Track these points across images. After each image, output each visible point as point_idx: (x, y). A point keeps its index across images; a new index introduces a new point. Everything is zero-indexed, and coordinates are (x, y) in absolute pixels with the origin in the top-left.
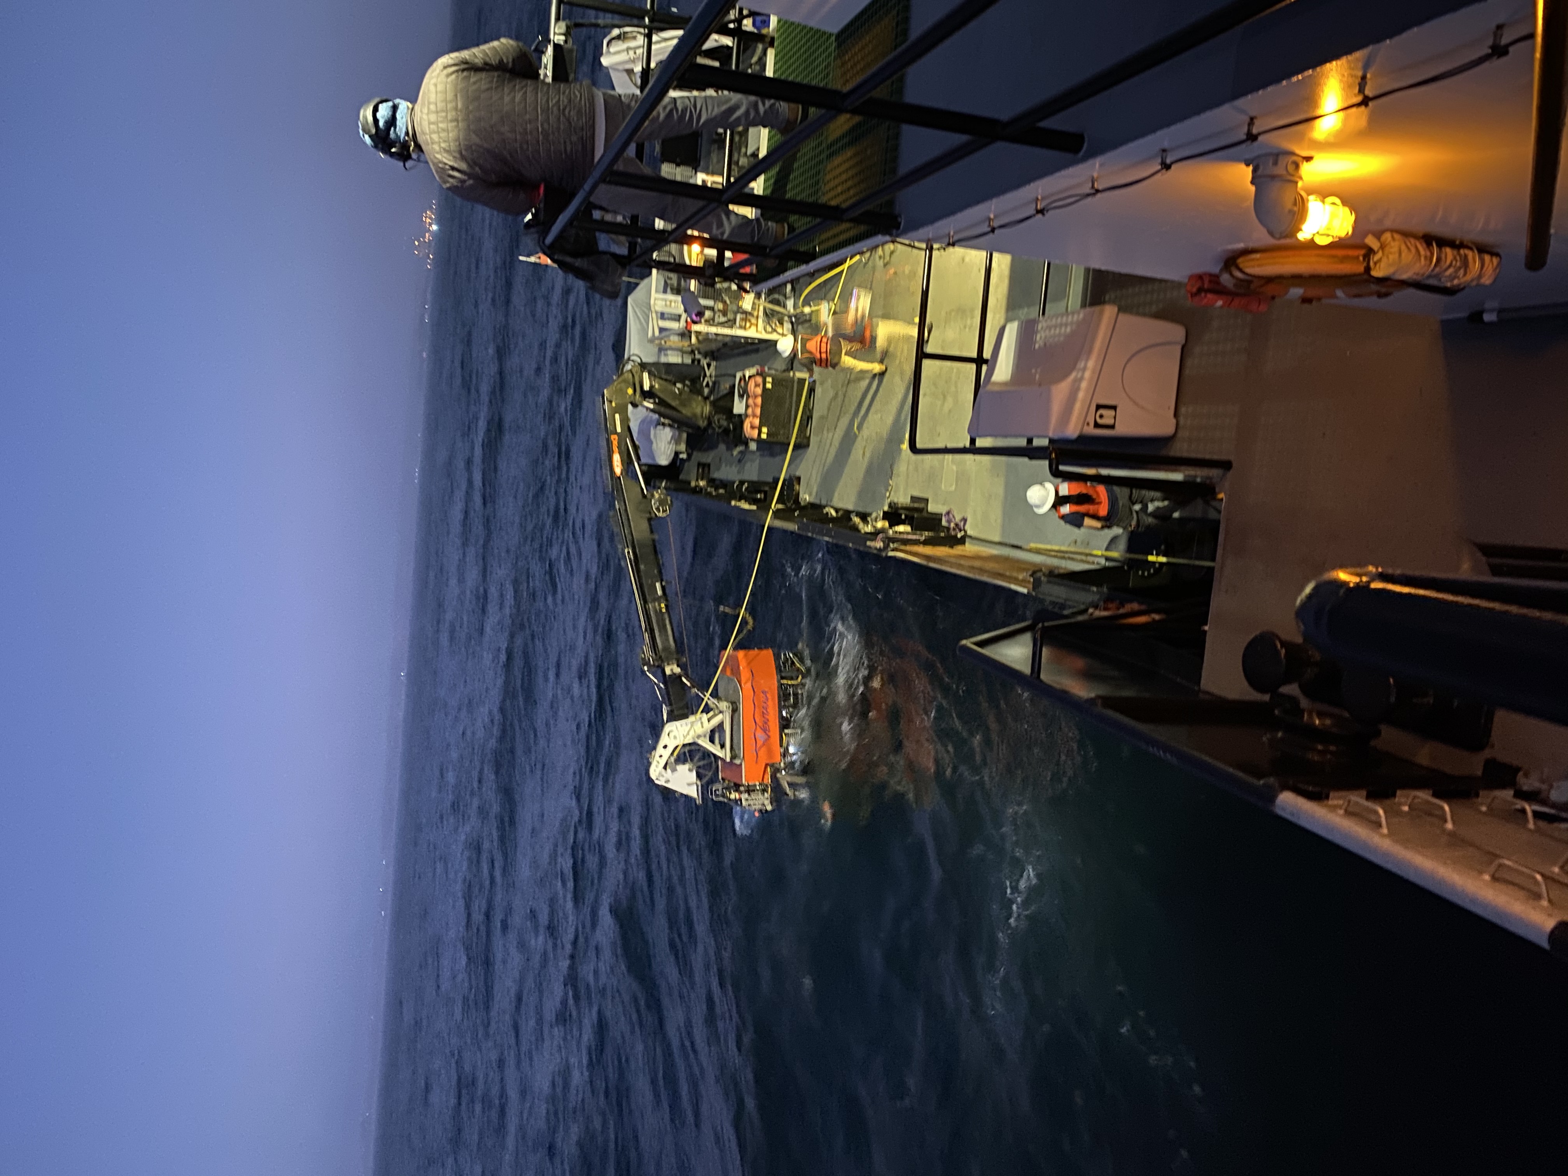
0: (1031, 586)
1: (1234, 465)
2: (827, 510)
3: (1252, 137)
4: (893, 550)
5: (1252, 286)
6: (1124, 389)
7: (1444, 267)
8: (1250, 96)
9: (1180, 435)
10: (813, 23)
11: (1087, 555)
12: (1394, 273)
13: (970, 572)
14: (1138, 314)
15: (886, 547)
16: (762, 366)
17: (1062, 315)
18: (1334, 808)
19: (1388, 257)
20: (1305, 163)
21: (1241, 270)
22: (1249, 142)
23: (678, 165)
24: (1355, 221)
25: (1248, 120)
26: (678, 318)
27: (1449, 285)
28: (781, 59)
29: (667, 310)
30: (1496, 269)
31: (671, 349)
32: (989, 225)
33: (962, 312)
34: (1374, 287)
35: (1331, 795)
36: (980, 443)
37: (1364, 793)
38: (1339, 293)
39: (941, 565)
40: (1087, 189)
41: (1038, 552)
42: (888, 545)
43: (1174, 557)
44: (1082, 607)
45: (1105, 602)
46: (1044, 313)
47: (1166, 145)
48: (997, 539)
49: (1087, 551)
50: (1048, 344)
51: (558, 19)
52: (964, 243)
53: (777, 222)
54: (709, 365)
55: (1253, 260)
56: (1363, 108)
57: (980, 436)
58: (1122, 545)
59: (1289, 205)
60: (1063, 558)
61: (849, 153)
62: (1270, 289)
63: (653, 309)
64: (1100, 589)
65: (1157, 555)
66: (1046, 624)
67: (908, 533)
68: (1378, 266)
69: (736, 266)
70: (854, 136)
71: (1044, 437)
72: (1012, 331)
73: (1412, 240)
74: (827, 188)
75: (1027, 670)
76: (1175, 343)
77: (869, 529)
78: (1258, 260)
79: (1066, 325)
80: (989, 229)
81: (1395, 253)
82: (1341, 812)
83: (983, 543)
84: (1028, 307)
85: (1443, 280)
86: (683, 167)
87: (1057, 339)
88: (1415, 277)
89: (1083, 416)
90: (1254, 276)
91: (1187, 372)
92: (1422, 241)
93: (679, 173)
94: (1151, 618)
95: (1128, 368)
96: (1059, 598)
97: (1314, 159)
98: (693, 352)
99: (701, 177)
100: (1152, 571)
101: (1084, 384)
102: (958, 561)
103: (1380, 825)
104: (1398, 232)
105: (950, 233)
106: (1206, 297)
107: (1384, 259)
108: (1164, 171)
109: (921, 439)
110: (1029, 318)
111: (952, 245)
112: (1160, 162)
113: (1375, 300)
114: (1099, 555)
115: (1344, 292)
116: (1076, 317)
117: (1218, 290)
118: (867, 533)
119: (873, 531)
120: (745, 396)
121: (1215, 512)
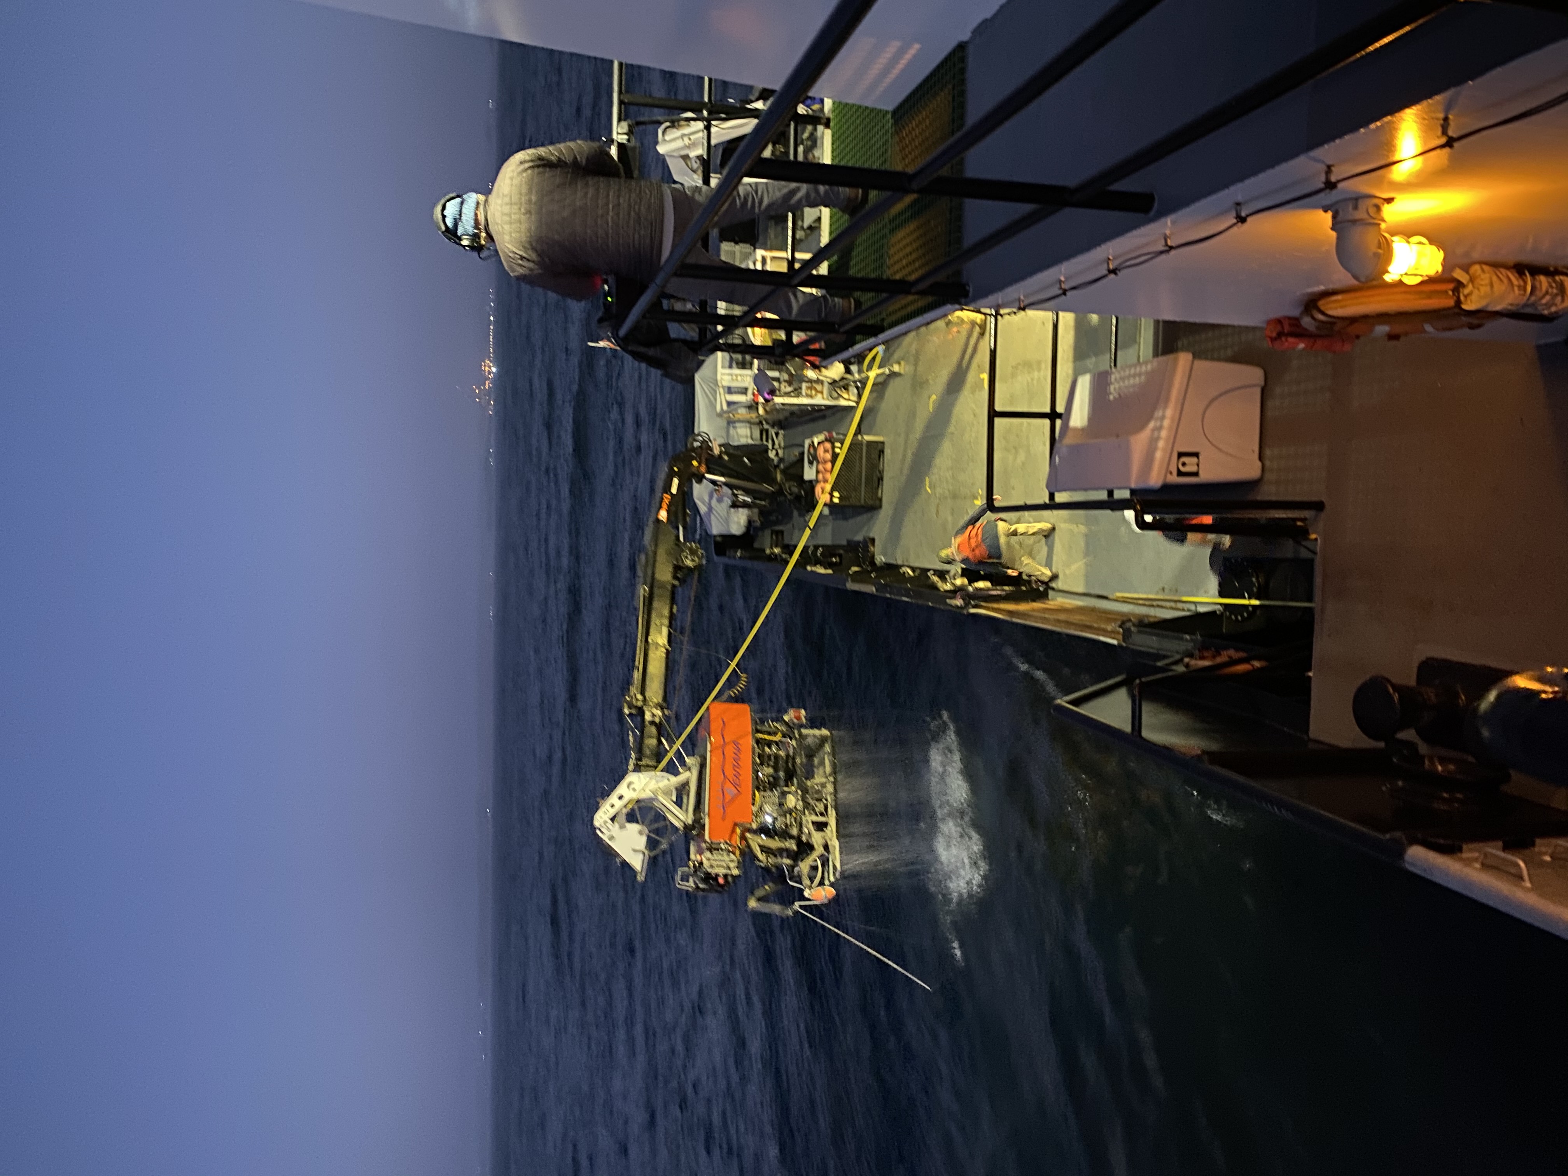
0: (1121, 637)
1: (1327, 505)
2: (904, 569)
3: (1330, 186)
4: (975, 607)
5: (1336, 328)
6: (1207, 437)
7: (1540, 295)
8: (1326, 146)
9: (1268, 476)
10: (869, 103)
11: (1176, 601)
12: (1487, 305)
13: (1055, 626)
14: (1213, 359)
15: (967, 605)
16: (830, 432)
17: (1135, 366)
18: (1468, 862)
19: (1478, 289)
20: (1386, 205)
21: (1323, 313)
22: (1328, 191)
23: (736, 243)
24: (1444, 259)
25: (1325, 168)
26: (744, 391)
27: (1546, 312)
28: (838, 138)
29: (734, 384)
31: (740, 421)
32: (1061, 288)
33: (1028, 365)
34: (1464, 319)
35: (1465, 847)
36: (1060, 498)
37: (1500, 844)
38: (1428, 328)
39: (1026, 620)
40: (1160, 247)
41: (1125, 601)
42: (969, 603)
43: (1268, 599)
44: (1178, 657)
45: (1199, 650)
46: (1115, 365)
47: (1240, 198)
48: (1081, 590)
49: (1176, 598)
50: (1122, 395)
51: (620, 120)
52: (1034, 307)
53: (842, 297)
54: (777, 434)
55: (1336, 301)
56: (1447, 150)
57: (1059, 491)
58: (1215, 589)
59: (1373, 248)
60: (1153, 606)
61: (912, 226)
62: (1353, 330)
63: (720, 385)
64: (1194, 637)
65: (1250, 598)
66: (1143, 680)
67: (989, 589)
68: (1468, 299)
69: (803, 343)
70: (915, 210)
71: (1125, 488)
72: (1084, 384)
73: (1503, 270)
74: (892, 261)
75: (1128, 729)
76: (1255, 386)
77: (948, 587)
78: (1340, 301)
79: (1140, 375)
80: (1060, 292)
81: (1486, 285)
82: (1478, 866)
83: (1069, 595)
84: (1094, 359)
85: (1540, 308)
86: (741, 245)
87: (1131, 390)
88: (1510, 307)
89: (1165, 465)
90: (1338, 318)
91: (1269, 414)
92: (1514, 271)
93: (738, 255)
94: (1253, 666)
95: (1207, 415)
96: (1152, 648)
97: (1395, 200)
98: (761, 423)
99: (760, 253)
100: (1245, 615)
101: (1164, 434)
102: (1043, 615)
103: (1521, 878)
104: (1486, 263)
105: (1022, 297)
106: (1287, 341)
107: (1476, 292)
108: (1240, 224)
109: (999, 495)
110: (1100, 370)
111: (1023, 309)
112: (1234, 215)
113: (1466, 332)
114: (1188, 602)
115: (1433, 326)
116: (1149, 367)
117: (1299, 333)
118: (946, 591)
119: (952, 588)
120: (815, 463)
121: (1310, 551)
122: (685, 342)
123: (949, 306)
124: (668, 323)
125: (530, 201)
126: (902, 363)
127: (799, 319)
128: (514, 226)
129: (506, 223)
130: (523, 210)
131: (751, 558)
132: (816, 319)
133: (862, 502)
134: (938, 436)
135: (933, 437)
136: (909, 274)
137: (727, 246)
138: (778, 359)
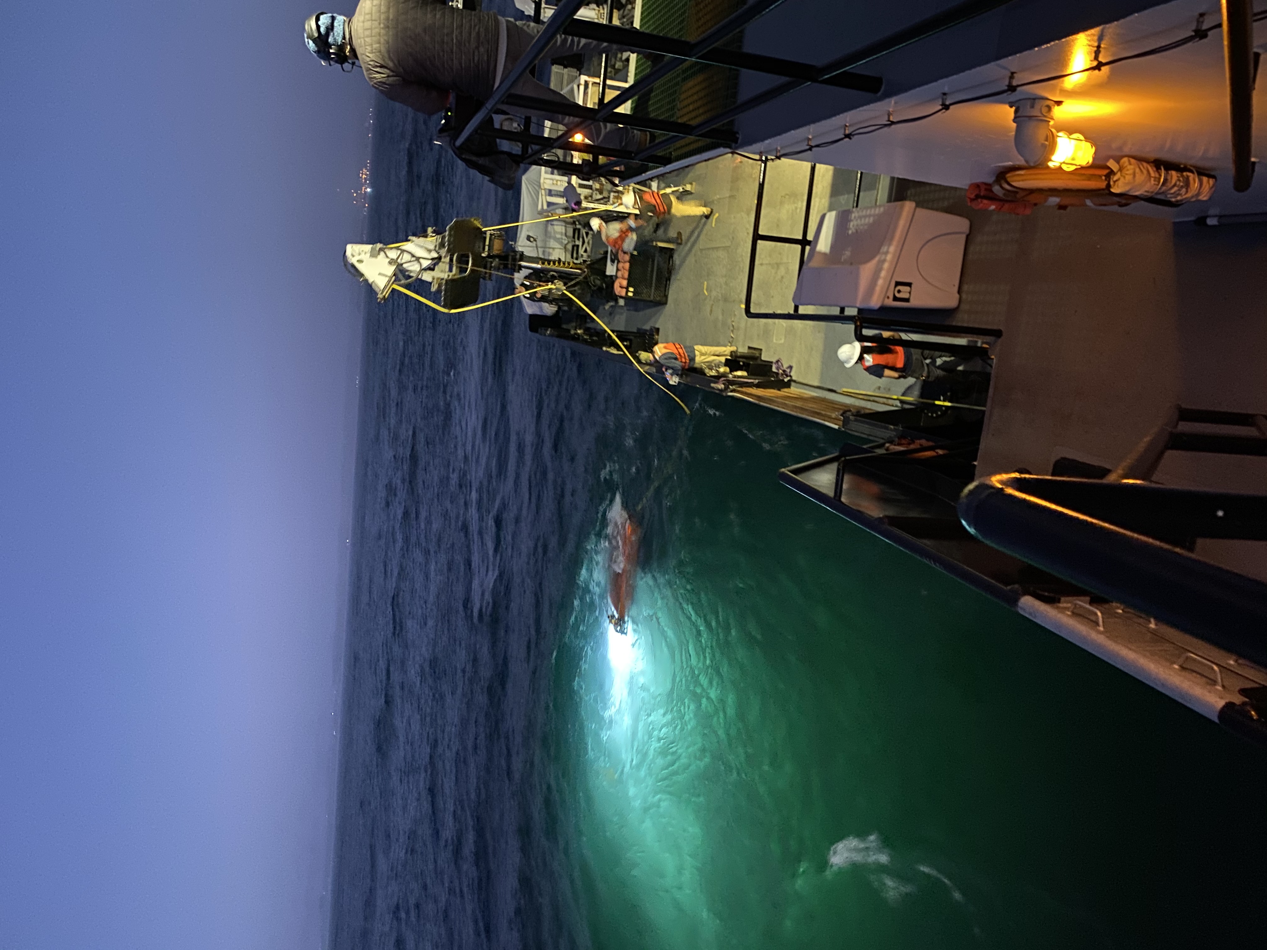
0: (841, 423)
1: (1004, 334)
4: (732, 391)
5: (1018, 196)
6: (919, 271)
7: (1170, 186)
8: (1010, 58)
9: (964, 307)
11: (887, 399)
12: (1128, 191)
14: (930, 208)
15: (726, 388)
17: (871, 208)
18: (1062, 610)
19: (1124, 177)
20: (1056, 107)
21: (1009, 184)
22: (1011, 92)
23: (565, 67)
24: (1095, 153)
25: (1010, 74)
27: (1173, 200)
29: (554, 188)
30: (1212, 187)
31: (557, 220)
32: (808, 144)
33: (793, 196)
34: (1114, 199)
35: (1063, 599)
36: (802, 310)
37: (1088, 599)
38: (1088, 202)
39: (770, 404)
40: (885, 121)
41: (848, 395)
42: (728, 388)
44: (882, 441)
45: (899, 438)
46: (857, 206)
47: (946, 90)
48: (816, 384)
49: (887, 396)
50: (859, 231)
52: (789, 157)
53: (640, 131)
54: (587, 234)
55: (1019, 175)
56: (1097, 71)
57: (802, 305)
58: (916, 392)
59: (1041, 139)
60: (869, 400)
61: (700, 78)
62: (1032, 198)
63: (542, 187)
64: (896, 427)
65: (944, 401)
66: (847, 458)
67: (745, 377)
68: (1116, 184)
69: (605, 165)
71: (853, 307)
72: (831, 219)
73: (1145, 164)
74: (682, 105)
75: (831, 494)
76: (961, 233)
78: (1022, 175)
79: (870, 216)
80: (808, 147)
81: (1130, 174)
82: (1069, 613)
83: (805, 387)
84: (846, 196)
85: (1169, 196)
86: (569, 69)
87: (866, 227)
88: (1146, 194)
89: (884, 292)
90: (1019, 189)
91: (970, 257)
92: (1152, 164)
93: (566, 77)
94: (937, 453)
95: (922, 253)
96: (862, 433)
97: (1064, 104)
98: (574, 223)
99: (583, 78)
100: (939, 413)
101: (886, 265)
102: (784, 401)
103: (1098, 624)
104: (1134, 157)
105: (779, 148)
106: (982, 202)
107: (1122, 179)
108: (944, 111)
109: (754, 303)
110: (845, 208)
111: (778, 158)
112: (941, 103)
113: (1116, 208)
114: (897, 399)
115: (1092, 202)
116: (882, 209)
117: (993, 198)
118: (711, 376)
119: (716, 374)
120: (616, 262)
121: (989, 367)
122: (509, 154)
123: (721, 150)
124: (498, 140)
125: (387, 19)
126: (694, 183)
127: (603, 145)
128: (374, 38)
129: (367, 37)
130: (382, 26)
131: (559, 336)
132: (619, 148)
133: (652, 298)
134: (717, 248)
135: (713, 248)
136: (692, 119)
137: (556, 70)
138: (586, 177)
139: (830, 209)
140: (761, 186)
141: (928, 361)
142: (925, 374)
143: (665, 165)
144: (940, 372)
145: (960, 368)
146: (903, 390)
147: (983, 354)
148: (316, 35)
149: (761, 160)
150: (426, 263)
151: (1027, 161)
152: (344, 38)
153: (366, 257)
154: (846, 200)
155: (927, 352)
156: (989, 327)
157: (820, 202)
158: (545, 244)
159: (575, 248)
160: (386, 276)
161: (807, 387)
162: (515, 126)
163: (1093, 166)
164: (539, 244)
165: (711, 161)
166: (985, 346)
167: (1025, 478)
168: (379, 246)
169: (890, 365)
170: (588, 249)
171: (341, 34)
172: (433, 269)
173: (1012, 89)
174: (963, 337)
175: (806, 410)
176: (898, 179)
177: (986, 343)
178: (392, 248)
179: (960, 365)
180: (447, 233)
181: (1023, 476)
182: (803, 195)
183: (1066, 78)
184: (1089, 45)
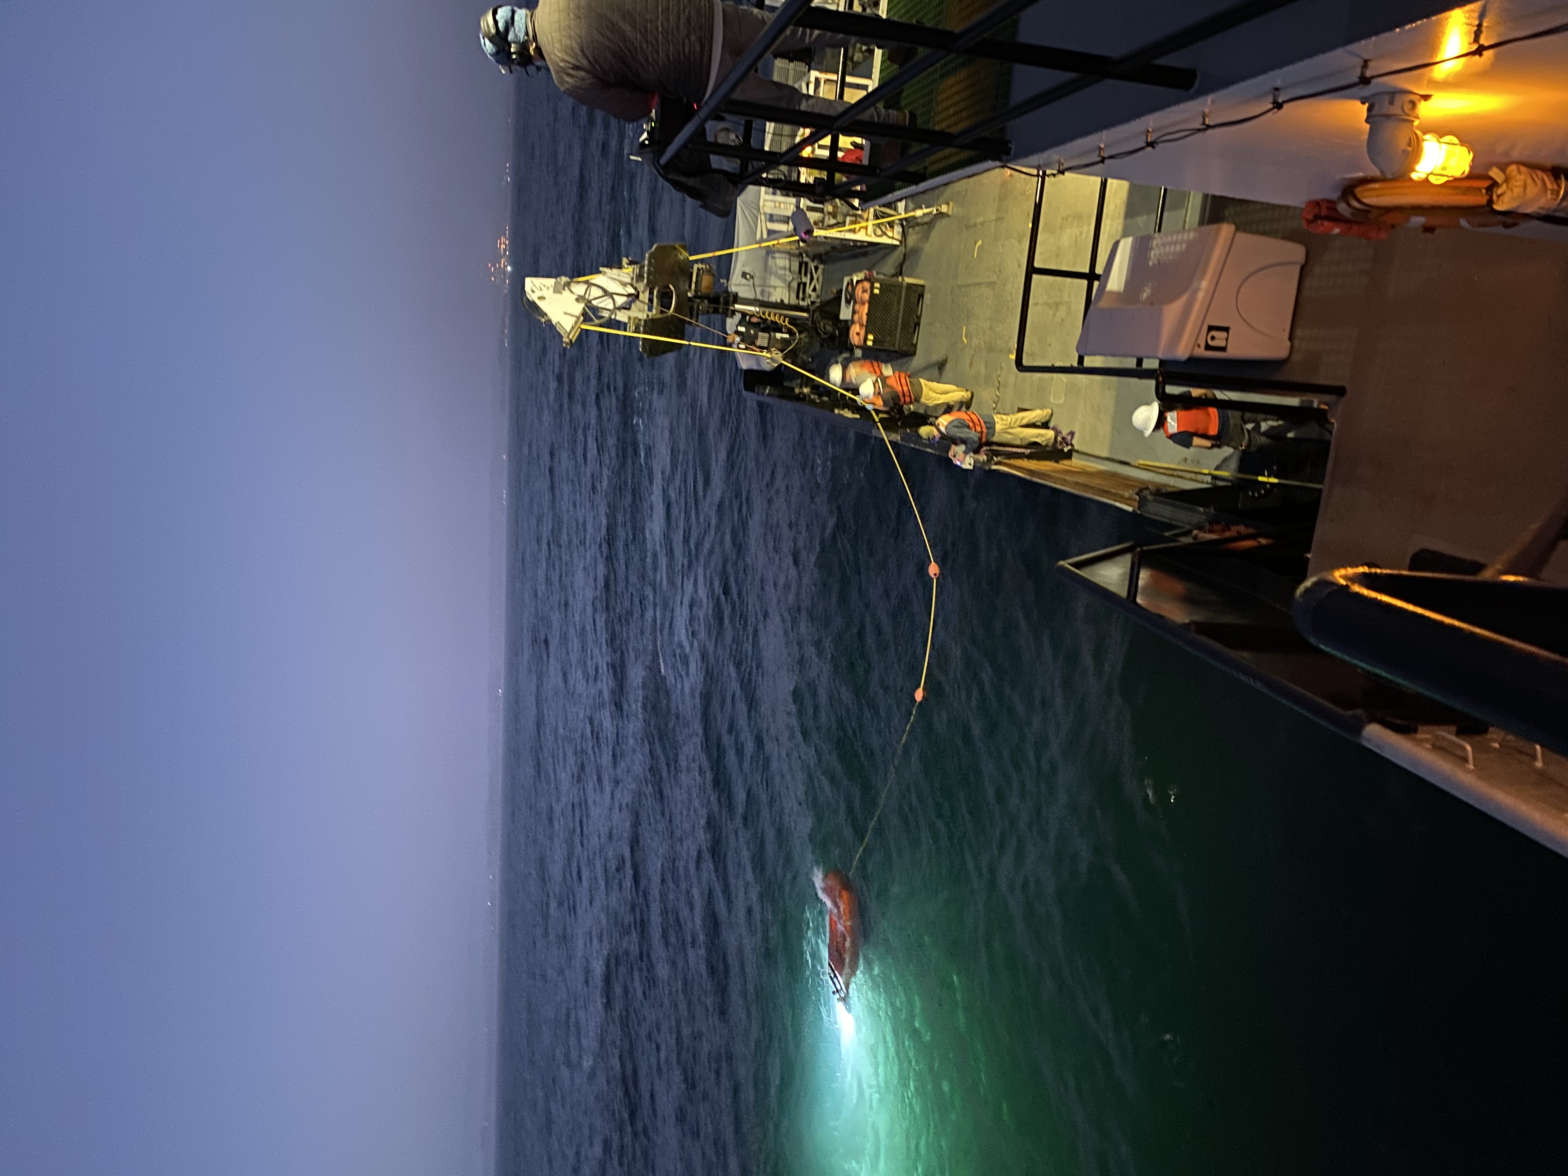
0: (1136, 504)
1: (1348, 392)
4: (996, 464)
5: (1370, 216)
6: (1239, 313)
8: (1363, 42)
9: (1296, 357)
11: (1195, 473)
12: (1518, 207)
13: (1074, 489)
14: (1256, 233)
15: (990, 460)
17: (1178, 232)
18: (1420, 743)
19: (1512, 190)
20: (1423, 102)
21: (1359, 201)
22: (1361, 86)
24: (1473, 160)
25: (1362, 62)
29: (777, 212)
32: (1099, 156)
33: (1079, 217)
34: (1496, 218)
35: (1420, 728)
36: (1088, 362)
37: (1453, 729)
38: (1463, 223)
39: (1046, 480)
40: (1198, 125)
41: (1146, 468)
42: (992, 459)
43: (1286, 478)
44: (1188, 527)
45: (1210, 524)
46: (1159, 230)
47: (1279, 83)
48: (1105, 454)
49: (1197, 470)
50: (1162, 262)
52: (1075, 170)
54: (816, 268)
55: (1372, 189)
56: (1477, 56)
57: (1088, 355)
58: (1234, 464)
59: (1402, 143)
60: (1172, 476)
61: (963, 73)
62: (1389, 219)
63: (762, 211)
64: (1207, 510)
65: (1269, 476)
66: (1145, 548)
68: (1501, 199)
69: (842, 185)
71: (1154, 358)
72: (1126, 246)
73: (1539, 173)
74: (940, 108)
75: (1123, 593)
76: (1295, 263)
78: (1376, 189)
79: (1181, 243)
80: (1099, 159)
81: (1520, 186)
82: (1429, 746)
84: (1145, 217)
86: (796, 63)
87: (1171, 257)
88: (1539, 211)
89: (1194, 339)
90: (1372, 206)
91: (1306, 293)
92: (1549, 173)
93: (791, 73)
94: (1259, 542)
95: (1242, 290)
96: (1164, 517)
97: (1433, 98)
98: (801, 255)
99: (814, 74)
100: (1263, 492)
101: (1197, 305)
102: (1062, 476)
103: (1465, 760)
104: (1525, 164)
105: (1061, 161)
106: (1322, 224)
107: (1509, 193)
108: (1276, 110)
109: (1028, 354)
110: (1143, 233)
111: (1062, 172)
112: (1272, 100)
113: (1501, 230)
114: (1209, 474)
115: (1468, 222)
116: (1192, 235)
117: (1335, 218)
120: (852, 302)
121: (1327, 434)
122: (724, 173)
123: (990, 164)
124: (712, 157)
126: (951, 204)
128: (563, 33)
129: (555, 31)
131: (781, 396)
133: (896, 347)
134: (980, 284)
135: (974, 285)
136: (952, 125)
137: (780, 65)
138: (818, 198)
139: (1125, 235)
140: (1038, 207)
141: (1250, 426)
142: (1245, 443)
143: (917, 183)
144: (1263, 440)
145: (1290, 435)
146: (1217, 463)
147: (1320, 416)
148: (493, 31)
149: (1038, 176)
150: (620, 301)
151: (1382, 172)
152: (527, 34)
153: (548, 293)
154: (1144, 222)
155: (1248, 415)
156: (1329, 383)
157: (1112, 225)
158: (765, 281)
159: (802, 286)
160: (572, 316)
161: (1092, 459)
162: (732, 139)
163: (1470, 177)
164: (757, 282)
165: (975, 178)
166: (1323, 407)
167: (1376, 573)
168: (564, 279)
169: (1200, 432)
170: (818, 287)
171: (524, 28)
172: (629, 309)
173: (1365, 81)
174: (1295, 396)
175: (1091, 488)
176: (1214, 197)
177: (1326, 404)
178: (578, 282)
179: (1289, 431)
180: (646, 262)
181: (1373, 570)
182: (1090, 217)
183: (1436, 67)
184: (1468, 24)
